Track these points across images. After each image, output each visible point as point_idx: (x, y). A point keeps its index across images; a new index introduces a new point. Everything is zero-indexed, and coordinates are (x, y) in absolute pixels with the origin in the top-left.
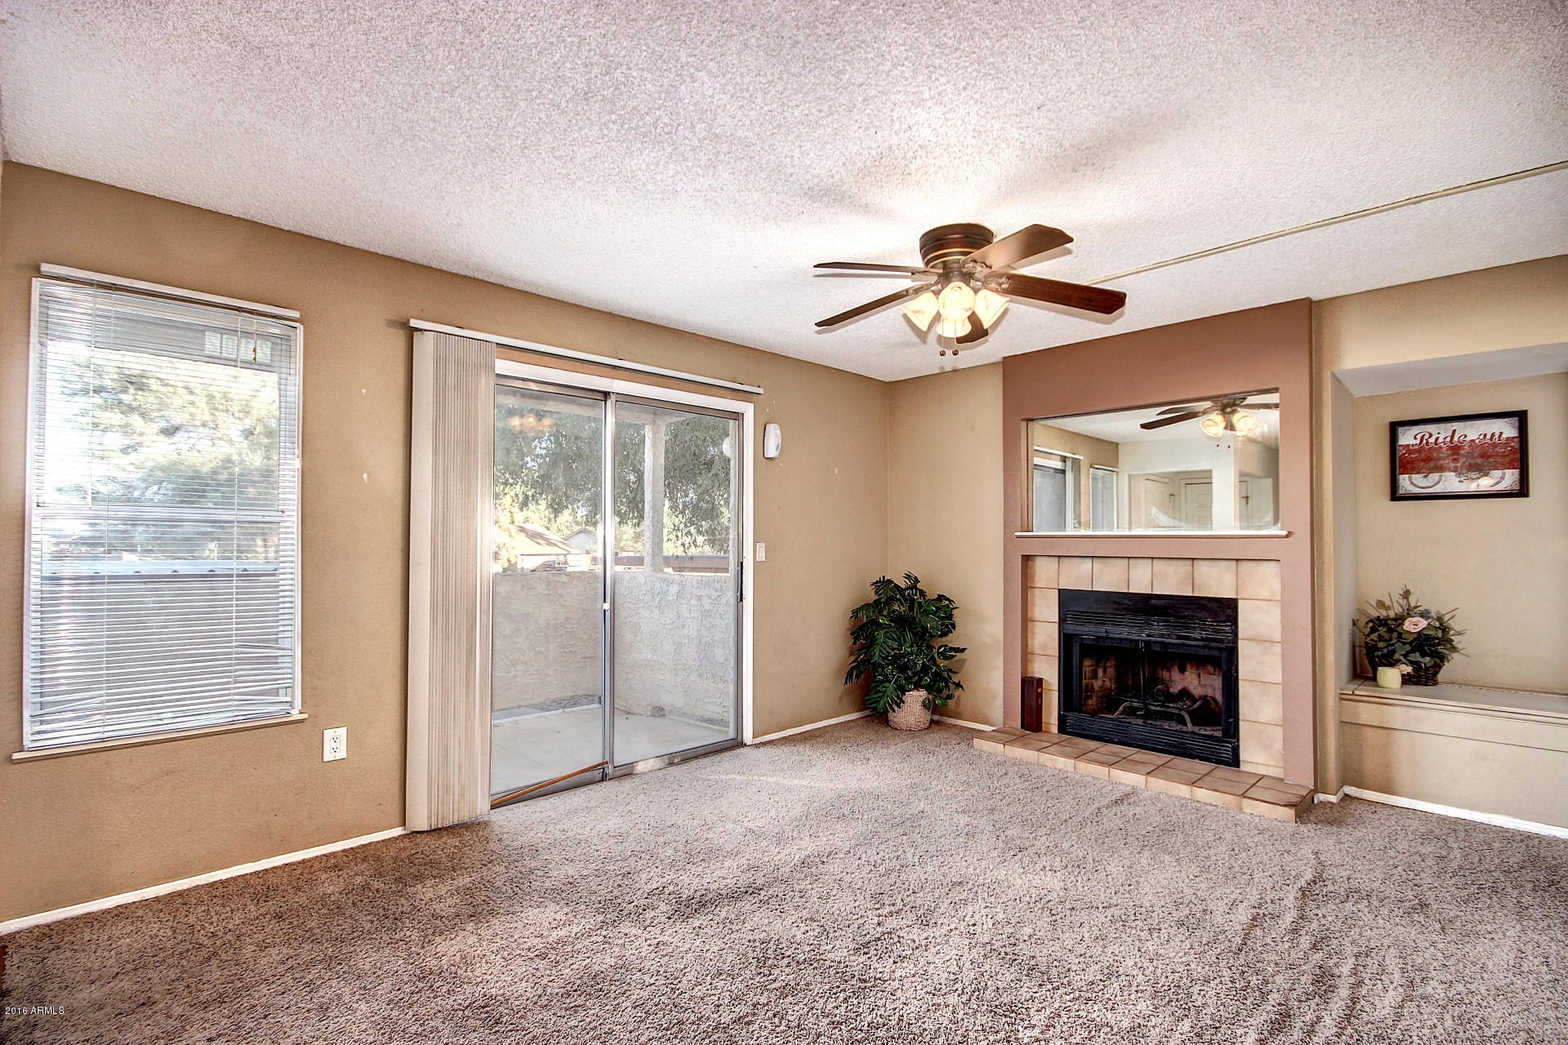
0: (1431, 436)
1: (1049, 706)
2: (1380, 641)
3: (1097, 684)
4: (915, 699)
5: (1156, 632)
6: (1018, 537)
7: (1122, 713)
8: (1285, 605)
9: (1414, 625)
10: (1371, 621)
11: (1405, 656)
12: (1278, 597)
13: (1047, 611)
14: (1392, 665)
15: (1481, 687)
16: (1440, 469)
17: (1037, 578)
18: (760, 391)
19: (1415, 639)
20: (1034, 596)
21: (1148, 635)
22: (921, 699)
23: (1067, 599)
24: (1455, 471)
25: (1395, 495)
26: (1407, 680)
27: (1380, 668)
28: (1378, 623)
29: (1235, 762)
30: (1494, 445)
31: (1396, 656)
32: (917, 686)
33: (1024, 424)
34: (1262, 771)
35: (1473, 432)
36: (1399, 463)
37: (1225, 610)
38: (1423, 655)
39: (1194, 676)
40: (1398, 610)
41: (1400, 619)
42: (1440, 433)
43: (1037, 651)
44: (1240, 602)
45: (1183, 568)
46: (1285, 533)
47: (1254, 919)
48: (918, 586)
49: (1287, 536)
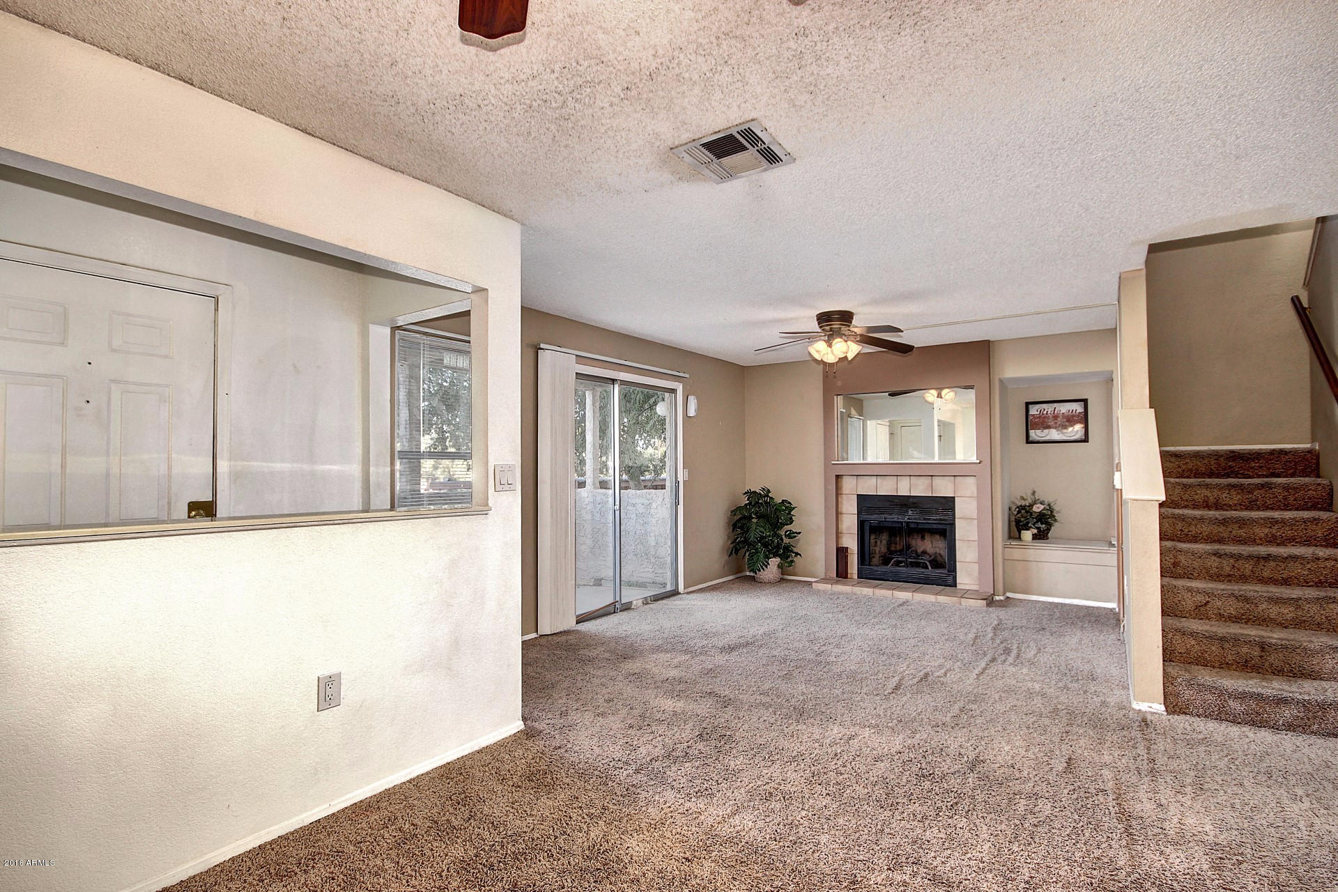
0: (1044, 410)
1: (852, 563)
2: (1022, 517)
3: (877, 549)
4: (774, 562)
5: (911, 516)
6: (833, 464)
7: (892, 565)
8: (979, 498)
9: (1038, 508)
10: (1018, 507)
11: (1034, 525)
12: (975, 495)
13: (850, 508)
14: (1028, 530)
15: (1068, 540)
16: (1049, 427)
17: (844, 489)
18: (687, 376)
19: (1038, 515)
20: (842, 498)
21: (909, 519)
22: (777, 563)
23: (861, 498)
24: (1056, 428)
25: (1028, 441)
26: (1035, 537)
27: (1022, 531)
28: (1021, 508)
29: (954, 585)
30: (1073, 416)
31: (1030, 525)
32: (775, 555)
33: (835, 397)
34: (967, 587)
35: (1064, 409)
36: (1029, 424)
37: (948, 504)
38: (1042, 524)
39: (929, 542)
40: (1030, 501)
41: (1031, 506)
42: (1049, 408)
43: (844, 532)
44: (956, 498)
45: (927, 481)
46: (978, 461)
47: (976, 637)
48: (770, 495)
49: (980, 463)
